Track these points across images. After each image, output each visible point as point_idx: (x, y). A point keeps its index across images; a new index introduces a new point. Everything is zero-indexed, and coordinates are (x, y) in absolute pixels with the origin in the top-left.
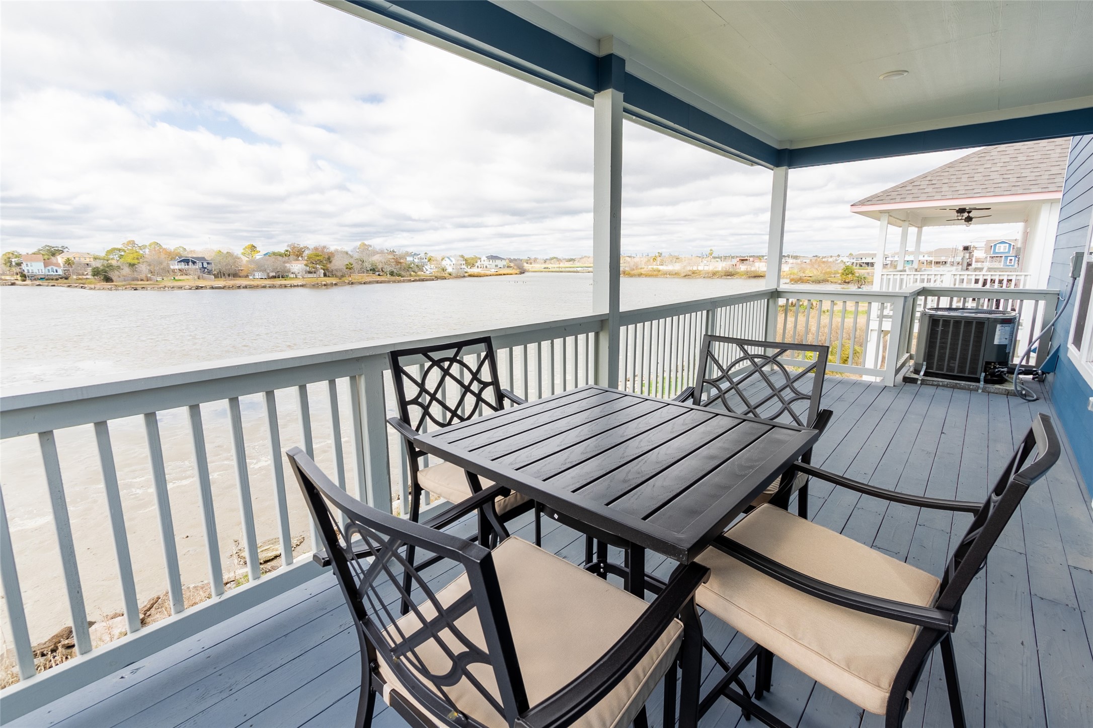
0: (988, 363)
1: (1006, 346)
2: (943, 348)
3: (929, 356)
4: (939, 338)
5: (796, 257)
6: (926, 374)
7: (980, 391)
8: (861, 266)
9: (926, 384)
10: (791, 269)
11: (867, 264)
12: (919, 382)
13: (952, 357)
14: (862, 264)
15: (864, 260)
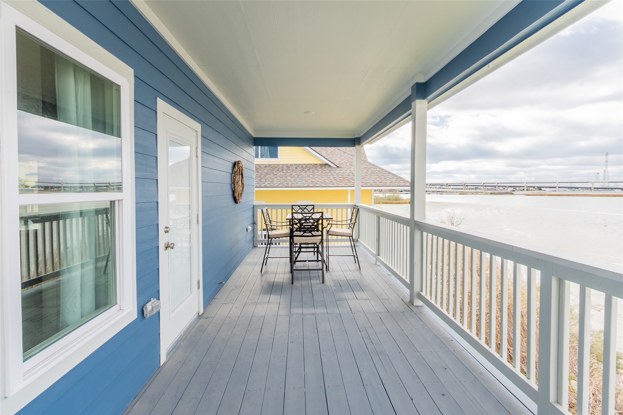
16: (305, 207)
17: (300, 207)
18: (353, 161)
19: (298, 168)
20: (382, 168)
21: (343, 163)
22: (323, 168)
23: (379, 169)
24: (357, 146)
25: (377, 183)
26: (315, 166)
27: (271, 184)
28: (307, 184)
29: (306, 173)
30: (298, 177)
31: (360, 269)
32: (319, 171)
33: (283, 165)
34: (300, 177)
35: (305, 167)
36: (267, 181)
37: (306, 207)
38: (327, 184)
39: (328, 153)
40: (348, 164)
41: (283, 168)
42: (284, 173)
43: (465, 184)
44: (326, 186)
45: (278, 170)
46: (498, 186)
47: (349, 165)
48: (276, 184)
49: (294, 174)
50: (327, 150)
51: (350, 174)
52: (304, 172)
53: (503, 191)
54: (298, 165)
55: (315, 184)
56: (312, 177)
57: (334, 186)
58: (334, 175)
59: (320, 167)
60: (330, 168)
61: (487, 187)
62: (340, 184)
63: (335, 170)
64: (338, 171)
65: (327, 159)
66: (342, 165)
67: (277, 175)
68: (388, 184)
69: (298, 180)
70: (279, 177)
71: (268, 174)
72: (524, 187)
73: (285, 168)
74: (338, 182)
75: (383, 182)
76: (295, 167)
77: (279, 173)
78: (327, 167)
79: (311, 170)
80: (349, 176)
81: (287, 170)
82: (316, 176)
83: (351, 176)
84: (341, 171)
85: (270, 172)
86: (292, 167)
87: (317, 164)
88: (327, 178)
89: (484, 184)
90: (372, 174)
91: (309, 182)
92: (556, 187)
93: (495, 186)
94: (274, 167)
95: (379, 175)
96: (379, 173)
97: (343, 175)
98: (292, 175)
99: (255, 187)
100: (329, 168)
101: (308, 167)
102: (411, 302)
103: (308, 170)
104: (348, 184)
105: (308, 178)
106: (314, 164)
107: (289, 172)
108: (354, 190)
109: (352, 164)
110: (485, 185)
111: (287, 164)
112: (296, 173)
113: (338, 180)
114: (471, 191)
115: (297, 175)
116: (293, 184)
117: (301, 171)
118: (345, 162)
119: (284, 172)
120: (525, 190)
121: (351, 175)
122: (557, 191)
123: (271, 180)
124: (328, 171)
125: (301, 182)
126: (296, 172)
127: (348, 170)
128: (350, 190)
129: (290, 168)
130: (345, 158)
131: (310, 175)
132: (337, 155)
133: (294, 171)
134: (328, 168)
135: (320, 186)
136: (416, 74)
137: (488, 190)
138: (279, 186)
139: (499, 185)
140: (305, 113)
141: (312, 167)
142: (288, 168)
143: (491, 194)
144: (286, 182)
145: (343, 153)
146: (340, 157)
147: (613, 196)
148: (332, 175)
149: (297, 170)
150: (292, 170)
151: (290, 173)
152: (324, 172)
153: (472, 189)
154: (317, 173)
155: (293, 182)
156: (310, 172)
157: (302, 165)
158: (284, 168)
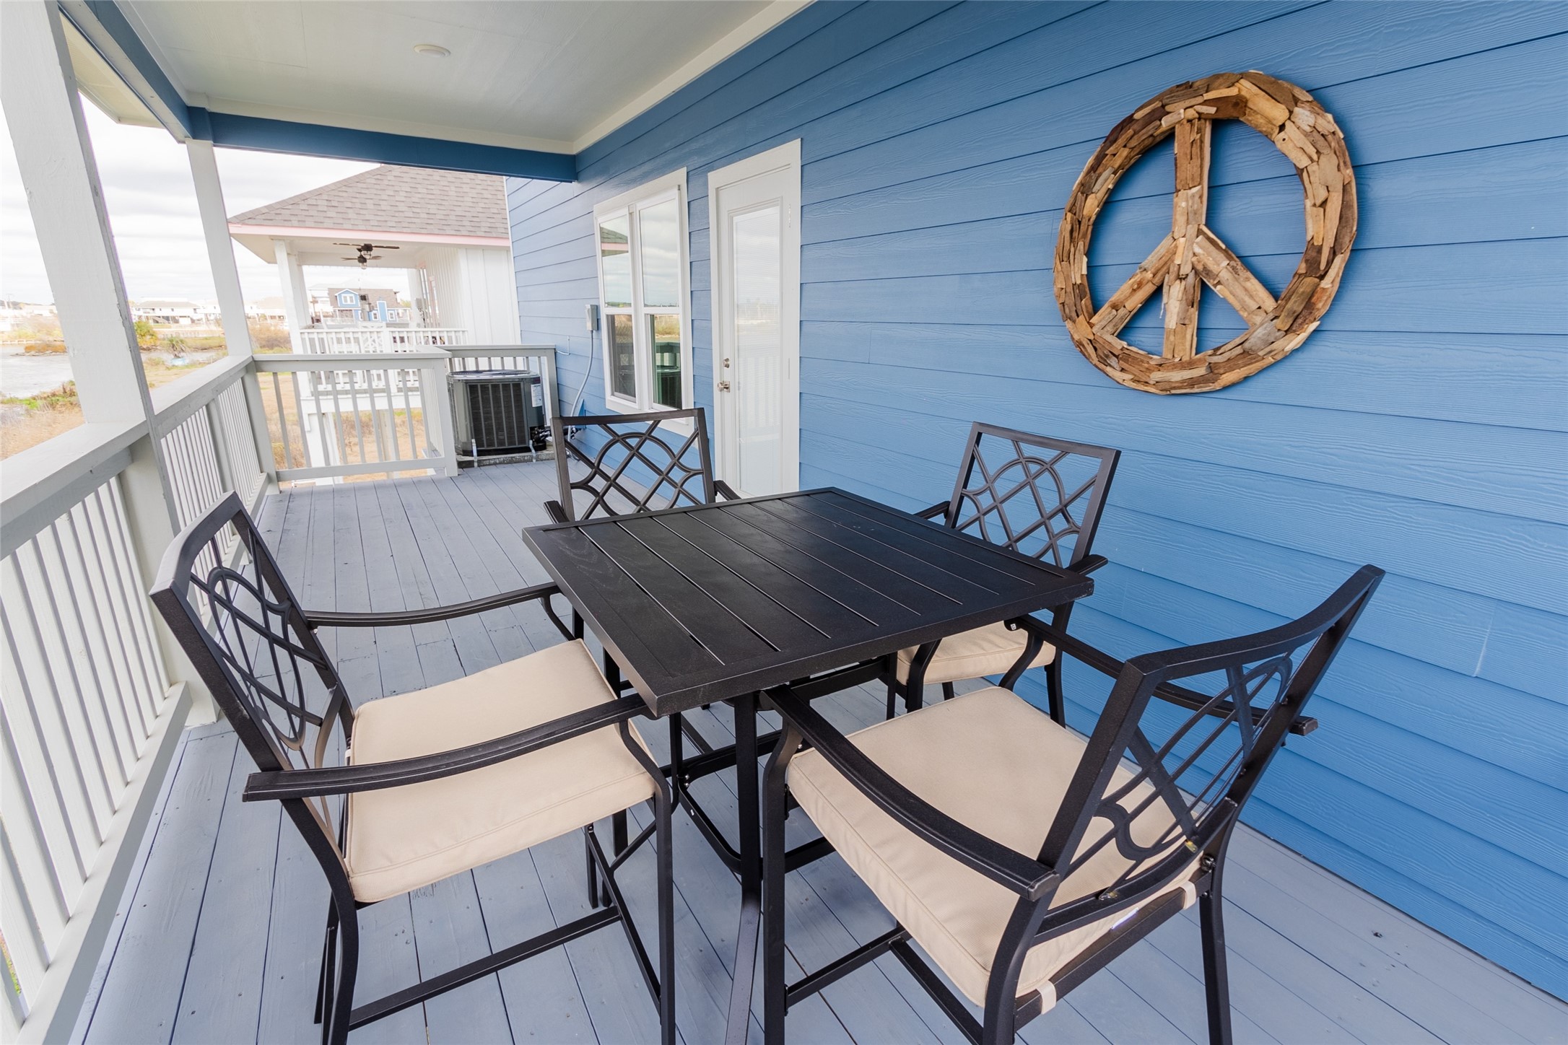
0: (532, 429)
1: (541, 407)
2: (488, 419)
3: (476, 432)
4: (481, 407)
5: (16, 305)
6: (480, 453)
7: (534, 461)
8: (157, 322)
9: (484, 465)
10: (16, 328)
11: (167, 318)
12: (476, 464)
13: (500, 429)
14: (157, 319)
15: (158, 313)
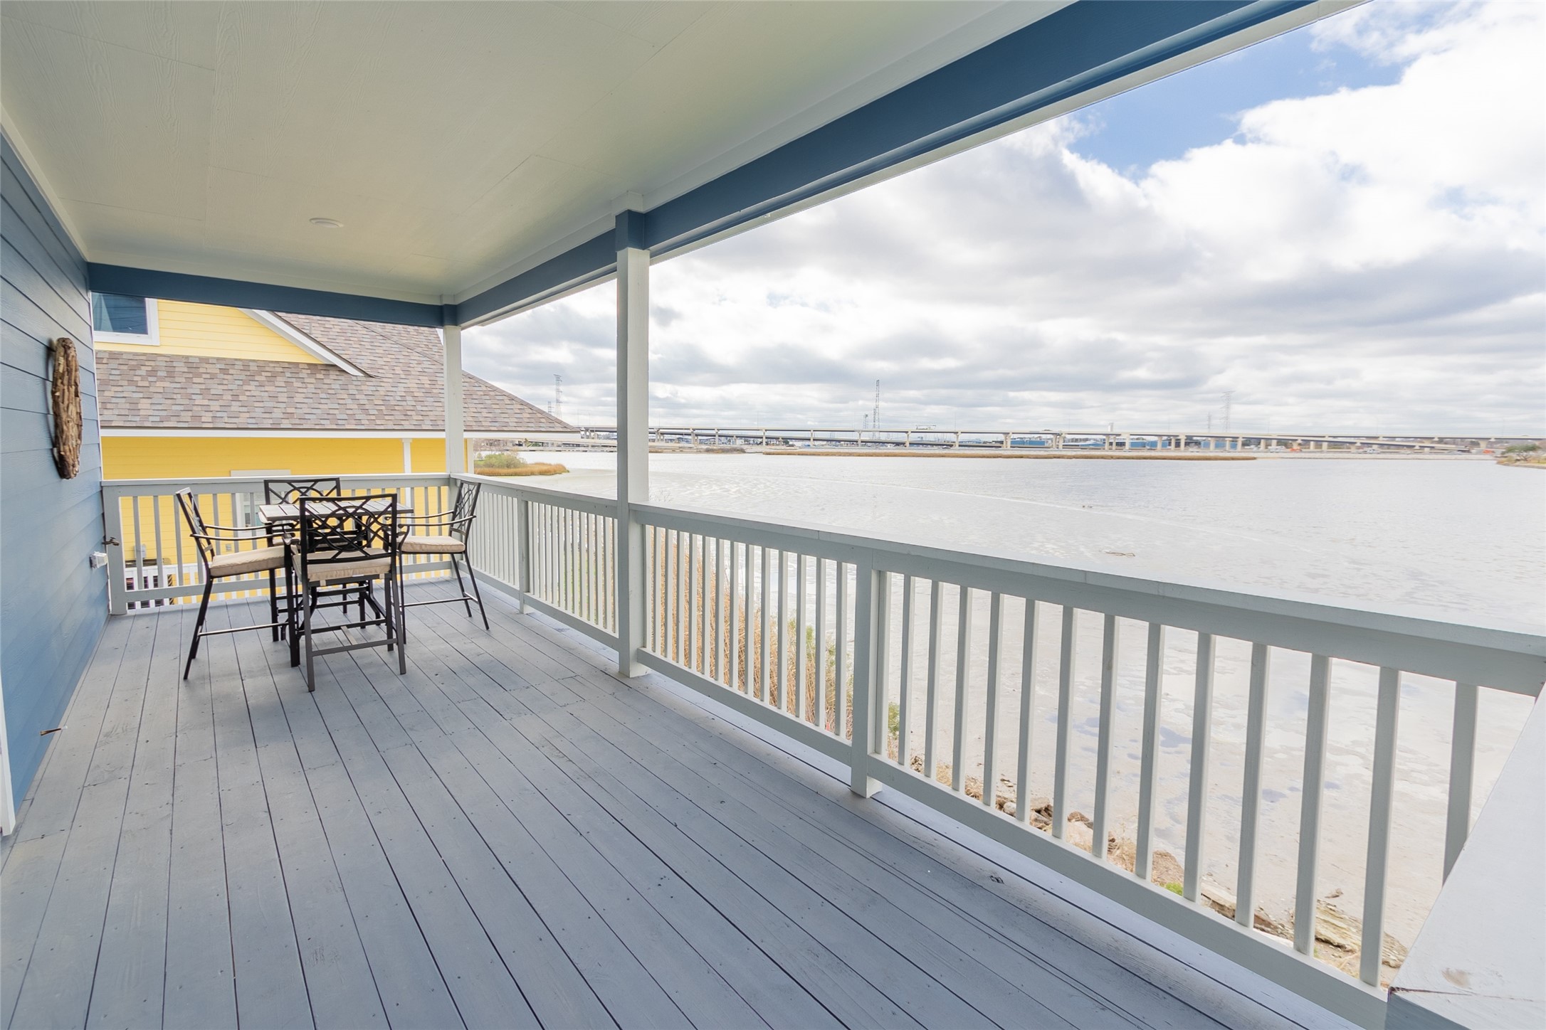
16: (309, 485)
17: (293, 486)
18: (411, 362)
19: (231, 372)
20: (493, 386)
21: (384, 367)
22: (319, 376)
23: (485, 389)
24: (450, 328)
25: (484, 424)
26: (294, 370)
27: (130, 418)
28: (271, 421)
29: (263, 389)
30: (235, 398)
31: (487, 628)
32: (309, 385)
33: (171, 359)
34: (241, 398)
35: (256, 368)
36: (109, 406)
37: (313, 485)
38: (340, 422)
39: (332, 334)
40: (398, 371)
41: (171, 369)
42: (178, 385)
43: (659, 429)
44: (335, 427)
45: (153, 372)
46: (719, 436)
47: (402, 372)
48: (151, 419)
49: (217, 389)
50: (327, 326)
51: (408, 398)
52: (257, 383)
53: (727, 446)
54: (231, 363)
55: (298, 421)
56: (286, 400)
57: (363, 427)
58: (357, 397)
59: (309, 371)
60: (342, 378)
61: (700, 438)
62: (378, 422)
63: (359, 383)
64: (369, 387)
65: (331, 351)
66: (380, 371)
67: (152, 389)
68: (512, 425)
69: (235, 407)
70: (160, 396)
71: (112, 383)
72: (762, 438)
73: (181, 367)
74: (373, 417)
75: (498, 419)
76: (218, 366)
77: (158, 384)
78: (333, 374)
79: (280, 381)
80: (404, 403)
81: (191, 375)
82: (299, 398)
83: (409, 403)
84: (379, 388)
85: (118, 378)
86: (207, 366)
87: (298, 364)
88: (337, 406)
89: (694, 430)
90: (468, 401)
91: (277, 414)
92: (809, 440)
93: (715, 436)
94: (134, 363)
95: (487, 401)
96: (488, 397)
97: (387, 398)
98: (213, 392)
99: (102, 427)
100: (340, 377)
101: (267, 369)
102: (624, 673)
103: (268, 379)
104: (403, 422)
105: (271, 404)
106: (289, 363)
107: (195, 380)
108: (443, 441)
109: (409, 369)
110: (696, 431)
111: (187, 357)
112: (225, 387)
113: (371, 412)
114: (670, 444)
115: (231, 393)
116: (218, 420)
117: (246, 382)
118: (388, 364)
119: (177, 380)
120: (764, 443)
121: (411, 398)
122: (811, 446)
123: (128, 406)
124: (338, 387)
125: (248, 415)
126: (225, 382)
127: (401, 388)
128: (411, 441)
129: (201, 370)
130: (387, 352)
131: (279, 395)
132: (363, 343)
133: (216, 381)
134: (335, 377)
135: (317, 427)
136: (628, 191)
137: (701, 442)
138: (166, 424)
139: (720, 432)
140: (313, 221)
141: (281, 370)
142: (193, 370)
143: (708, 451)
144: (190, 414)
145: (378, 337)
146: (370, 347)
147: (885, 456)
148: (352, 397)
149: (226, 377)
150: (208, 376)
151: (203, 387)
152: (326, 386)
153: (671, 440)
154: (300, 390)
155: (219, 414)
156: (277, 384)
157: (246, 364)
158: (177, 369)
